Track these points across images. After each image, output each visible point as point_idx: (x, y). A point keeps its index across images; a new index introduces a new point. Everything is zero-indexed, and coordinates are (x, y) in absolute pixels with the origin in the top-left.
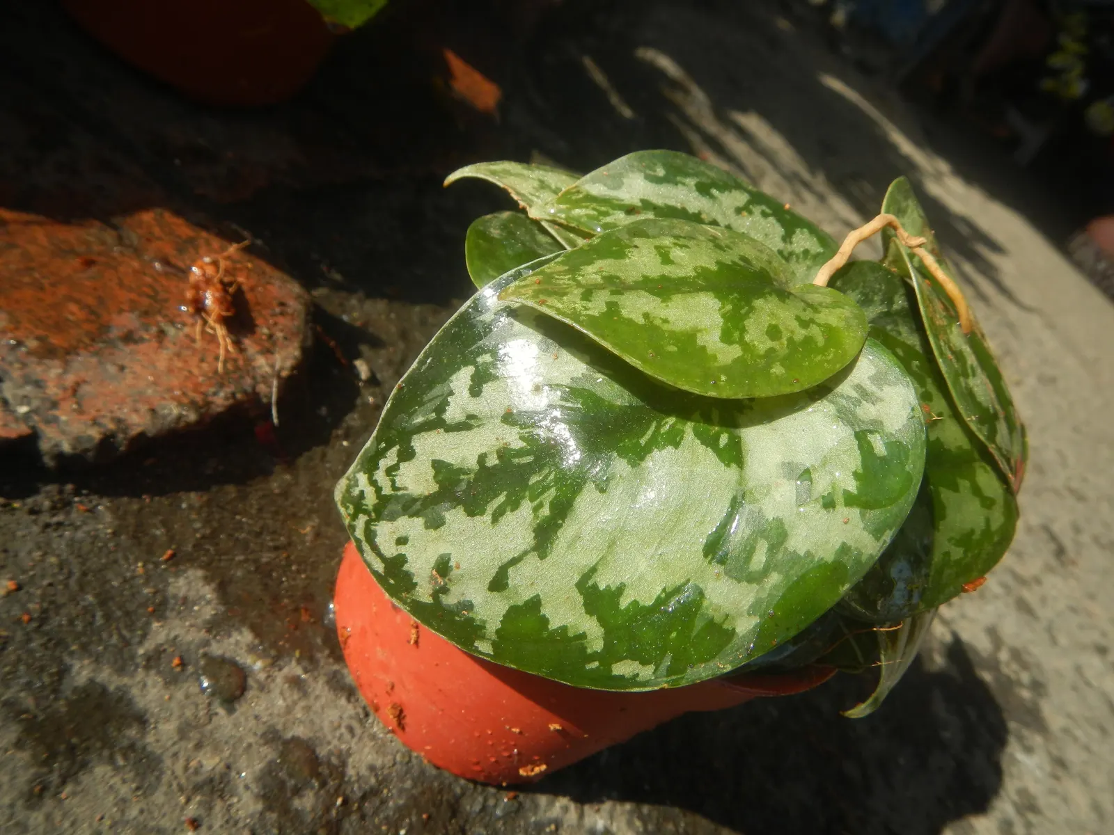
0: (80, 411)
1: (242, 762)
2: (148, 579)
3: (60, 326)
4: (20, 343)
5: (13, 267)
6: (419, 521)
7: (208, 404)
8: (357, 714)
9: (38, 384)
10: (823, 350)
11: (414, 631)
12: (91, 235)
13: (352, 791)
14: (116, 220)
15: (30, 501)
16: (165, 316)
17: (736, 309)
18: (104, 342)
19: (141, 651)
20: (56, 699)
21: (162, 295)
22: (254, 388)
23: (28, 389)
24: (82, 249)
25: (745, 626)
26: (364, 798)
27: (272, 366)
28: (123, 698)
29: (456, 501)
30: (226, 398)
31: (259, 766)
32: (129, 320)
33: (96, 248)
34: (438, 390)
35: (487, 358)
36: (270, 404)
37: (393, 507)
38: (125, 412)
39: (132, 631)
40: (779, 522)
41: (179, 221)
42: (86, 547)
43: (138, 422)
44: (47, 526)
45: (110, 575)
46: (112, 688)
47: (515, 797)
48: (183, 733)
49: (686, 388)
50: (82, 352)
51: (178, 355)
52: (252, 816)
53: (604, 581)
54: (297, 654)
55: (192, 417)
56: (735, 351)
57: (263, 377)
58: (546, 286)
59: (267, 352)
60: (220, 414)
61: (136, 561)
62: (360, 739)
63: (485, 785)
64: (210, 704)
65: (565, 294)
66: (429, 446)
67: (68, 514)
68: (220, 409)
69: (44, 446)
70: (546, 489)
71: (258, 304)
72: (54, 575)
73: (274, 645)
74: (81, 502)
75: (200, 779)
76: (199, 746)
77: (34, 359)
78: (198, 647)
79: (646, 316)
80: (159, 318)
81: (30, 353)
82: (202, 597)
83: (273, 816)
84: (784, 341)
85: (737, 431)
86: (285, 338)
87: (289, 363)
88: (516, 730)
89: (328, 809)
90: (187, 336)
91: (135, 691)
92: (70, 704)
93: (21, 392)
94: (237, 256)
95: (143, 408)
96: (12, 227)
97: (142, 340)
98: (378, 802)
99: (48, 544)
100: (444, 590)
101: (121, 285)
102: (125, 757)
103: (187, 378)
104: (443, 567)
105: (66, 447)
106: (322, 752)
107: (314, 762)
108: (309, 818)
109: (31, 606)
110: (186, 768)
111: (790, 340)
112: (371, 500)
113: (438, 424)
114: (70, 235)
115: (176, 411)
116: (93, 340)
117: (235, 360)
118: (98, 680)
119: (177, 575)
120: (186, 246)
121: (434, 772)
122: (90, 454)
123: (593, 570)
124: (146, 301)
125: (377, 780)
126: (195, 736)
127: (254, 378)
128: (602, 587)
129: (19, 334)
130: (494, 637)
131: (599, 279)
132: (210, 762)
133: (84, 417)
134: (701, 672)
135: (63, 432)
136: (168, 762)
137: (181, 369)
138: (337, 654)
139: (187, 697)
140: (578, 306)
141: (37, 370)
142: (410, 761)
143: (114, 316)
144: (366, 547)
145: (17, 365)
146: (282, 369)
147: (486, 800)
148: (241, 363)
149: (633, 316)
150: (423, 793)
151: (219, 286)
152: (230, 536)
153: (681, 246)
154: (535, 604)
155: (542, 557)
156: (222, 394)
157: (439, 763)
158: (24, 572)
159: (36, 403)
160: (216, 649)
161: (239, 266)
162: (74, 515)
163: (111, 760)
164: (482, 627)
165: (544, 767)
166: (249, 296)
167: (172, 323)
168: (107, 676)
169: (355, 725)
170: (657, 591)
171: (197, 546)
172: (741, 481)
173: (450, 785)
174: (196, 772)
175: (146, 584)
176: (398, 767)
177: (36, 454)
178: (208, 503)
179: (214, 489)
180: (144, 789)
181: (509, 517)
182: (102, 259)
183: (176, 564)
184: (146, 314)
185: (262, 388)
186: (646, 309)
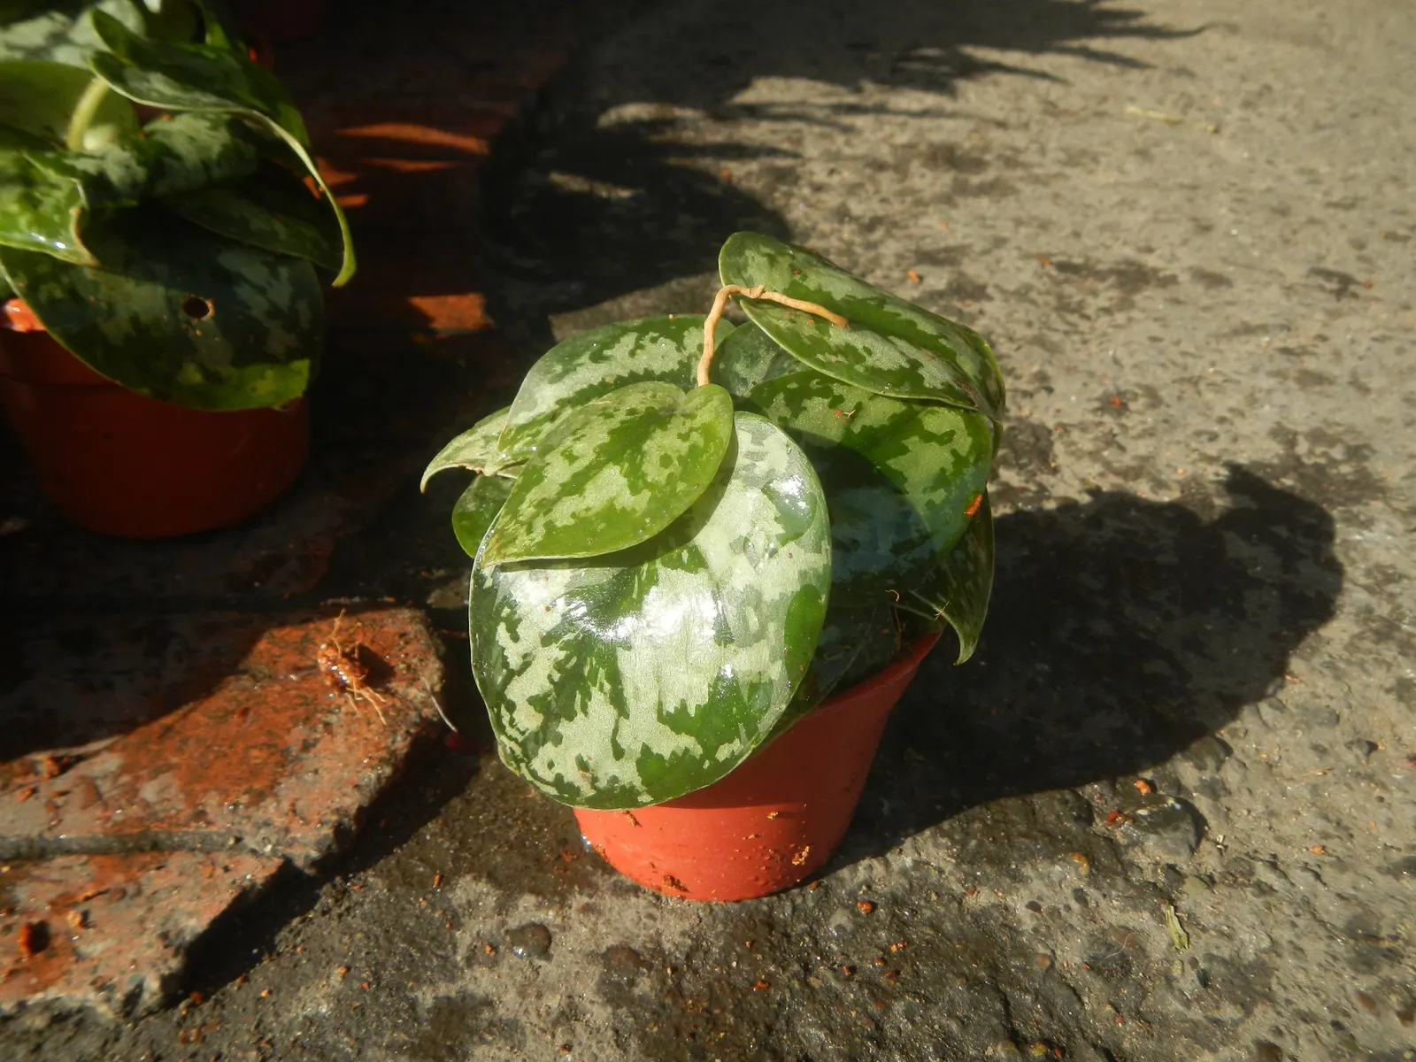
0: (307, 822)
1: (579, 987)
2: (433, 907)
3: (254, 773)
4: (236, 805)
5: (196, 755)
6: (549, 745)
7: (393, 753)
8: (650, 902)
9: (267, 824)
10: (705, 450)
11: (628, 817)
12: (233, 691)
13: (677, 958)
14: (241, 667)
15: (317, 907)
16: (322, 711)
17: (632, 461)
18: (292, 761)
19: (459, 958)
20: (420, 1024)
21: (310, 696)
22: (420, 716)
23: (263, 832)
24: (232, 706)
25: (776, 671)
26: (688, 957)
27: (424, 689)
28: (464, 995)
29: (557, 717)
30: (405, 739)
31: (592, 985)
32: (299, 732)
33: (242, 697)
34: (495, 653)
35: (506, 611)
36: (441, 719)
37: (531, 745)
38: (337, 802)
39: (445, 949)
40: (750, 587)
41: (287, 630)
42: (376, 912)
43: (352, 801)
44: (340, 916)
45: (405, 921)
46: (453, 994)
47: (819, 885)
48: (522, 994)
49: (627, 546)
50: (281, 780)
51: (349, 733)
52: (608, 1020)
53: (671, 707)
54: (576, 888)
55: (388, 771)
56: (646, 494)
57: (422, 703)
58: (503, 541)
59: (413, 681)
60: (407, 755)
61: (417, 898)
62: (662, 918)
63: (786, 890)
64: (531, 963)
65: (516, 538)
66: (519, 691)
67: (350, 897)
68: (405, 751)
69: (299, 863)
70: (597, 672)
71: (384, 649)
72: (366, 946)
73: (555, 893)
74: (354, 884)
75: (554, 1016)
76: (539, 996)
77: (252, 809)
78: (499, 929)
79: (573, 515)
80: (319, 715)
81: (247, 806)
82: (482, 893)
83: (623, 1011)
84: (676, 462)
85: (690, 544)
86: (421, 660)
87: (436, 678)
88: (752, 836)
89: (664, 982)
90: (347, 714)
91: (471, 987)
92: (431, 1022)
93: (259, 838)
94: (346, 623)
95: (349, 790)
96: (177, 727)
97: (317, 741)
98: (702, 954)
99: (349, 927)
100: (594, 780)
101: (276, 711)
102: (491, 1033)
103: (366, 745)
104: (583, 765)
105: (314, 854)
106: (636, 946)
107: (634, 955)
108: (653, 995)
109: (364, 975)
110: (539, 1015)
111: (680, 458)
112: (518, 750)
113: (511, 675)
114: (218, 701)
115: (373, 776)
116: (283, 766)
117: (394, 706)
118: (441, 995)
119: (452, 890)
120: (305, 645)
121: (736, 906)
122: (334, 847)
123: (660, 704)
124: (301, 710)
125: (692, 939)
126: (532, 991)
127: (416, 709)
128: (672, 711)
129: (233, 798)
130: (644, 788)
131: (532, 510)
132: (554, 1002)
133: (312, 825)
134: (767, 722)
135: (305, 845)
136: (523, 1019)
137: (357, 743)
138: (608, 869)
139: (511, 968)
140: (527, 542)
141: (259, 815)
142: (712, 910)
143: (287, 738)
144: (538, 784)
145: (244, 821)
146: (432, 687)
147: (793, 902)
148: (399, 704)
149: (565, 523)
150: (736, 926)
151: (344, 660)
152: (476, 836)
153: (578, 439)
154: (646, 750)
155: (627, 717)
156: (399, 738)
157: (736, 897)
158: (345, 956)
159: (274, 839)
160: (513, 923)
161: (351, 631)
162: (355, 897)
163: (482, 1041)
164: (633, 787)
165: (807, 848)
166: (374, 648)
167: (330, 712)
168: (445, 989)
169: (653, 911)
170: (706, 689)
171: (456, 859)
172: (711, 577)
173: (756, 909)
174: (548, 1014)
175: (434, 910)
176: (705, 920)
177: (298, 873)
178: (445, 824)
179: (443, 810)
180: (517, 1046)
181: (592, 705)
182: (251, 703)
183: (448, 883)
184: (307, 720)
185: (426, 712)
186: (573, 509)
